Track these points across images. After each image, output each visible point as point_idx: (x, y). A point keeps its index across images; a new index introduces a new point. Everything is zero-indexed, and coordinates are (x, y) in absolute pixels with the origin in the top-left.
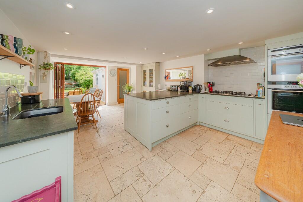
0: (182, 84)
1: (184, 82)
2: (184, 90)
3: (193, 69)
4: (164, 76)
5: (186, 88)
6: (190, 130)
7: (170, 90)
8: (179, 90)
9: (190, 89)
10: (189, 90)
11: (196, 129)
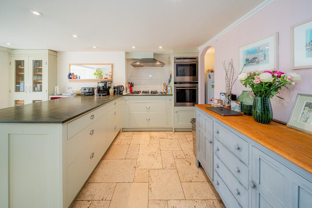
0: (101, 85)
1: (102, 82)
2: (103, 93)
3: (112, 67)
4: (68, 74)
5: (105, 91)
6: (116, 144)
7: (79, 95)
8: (96, 93)
9: (111, 91)
10: (111, 93)
11: (121, 138)
